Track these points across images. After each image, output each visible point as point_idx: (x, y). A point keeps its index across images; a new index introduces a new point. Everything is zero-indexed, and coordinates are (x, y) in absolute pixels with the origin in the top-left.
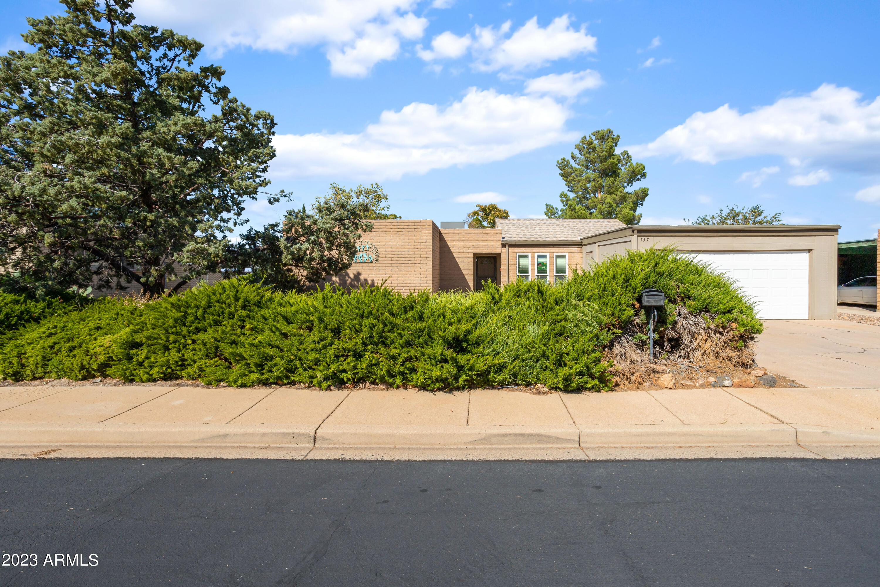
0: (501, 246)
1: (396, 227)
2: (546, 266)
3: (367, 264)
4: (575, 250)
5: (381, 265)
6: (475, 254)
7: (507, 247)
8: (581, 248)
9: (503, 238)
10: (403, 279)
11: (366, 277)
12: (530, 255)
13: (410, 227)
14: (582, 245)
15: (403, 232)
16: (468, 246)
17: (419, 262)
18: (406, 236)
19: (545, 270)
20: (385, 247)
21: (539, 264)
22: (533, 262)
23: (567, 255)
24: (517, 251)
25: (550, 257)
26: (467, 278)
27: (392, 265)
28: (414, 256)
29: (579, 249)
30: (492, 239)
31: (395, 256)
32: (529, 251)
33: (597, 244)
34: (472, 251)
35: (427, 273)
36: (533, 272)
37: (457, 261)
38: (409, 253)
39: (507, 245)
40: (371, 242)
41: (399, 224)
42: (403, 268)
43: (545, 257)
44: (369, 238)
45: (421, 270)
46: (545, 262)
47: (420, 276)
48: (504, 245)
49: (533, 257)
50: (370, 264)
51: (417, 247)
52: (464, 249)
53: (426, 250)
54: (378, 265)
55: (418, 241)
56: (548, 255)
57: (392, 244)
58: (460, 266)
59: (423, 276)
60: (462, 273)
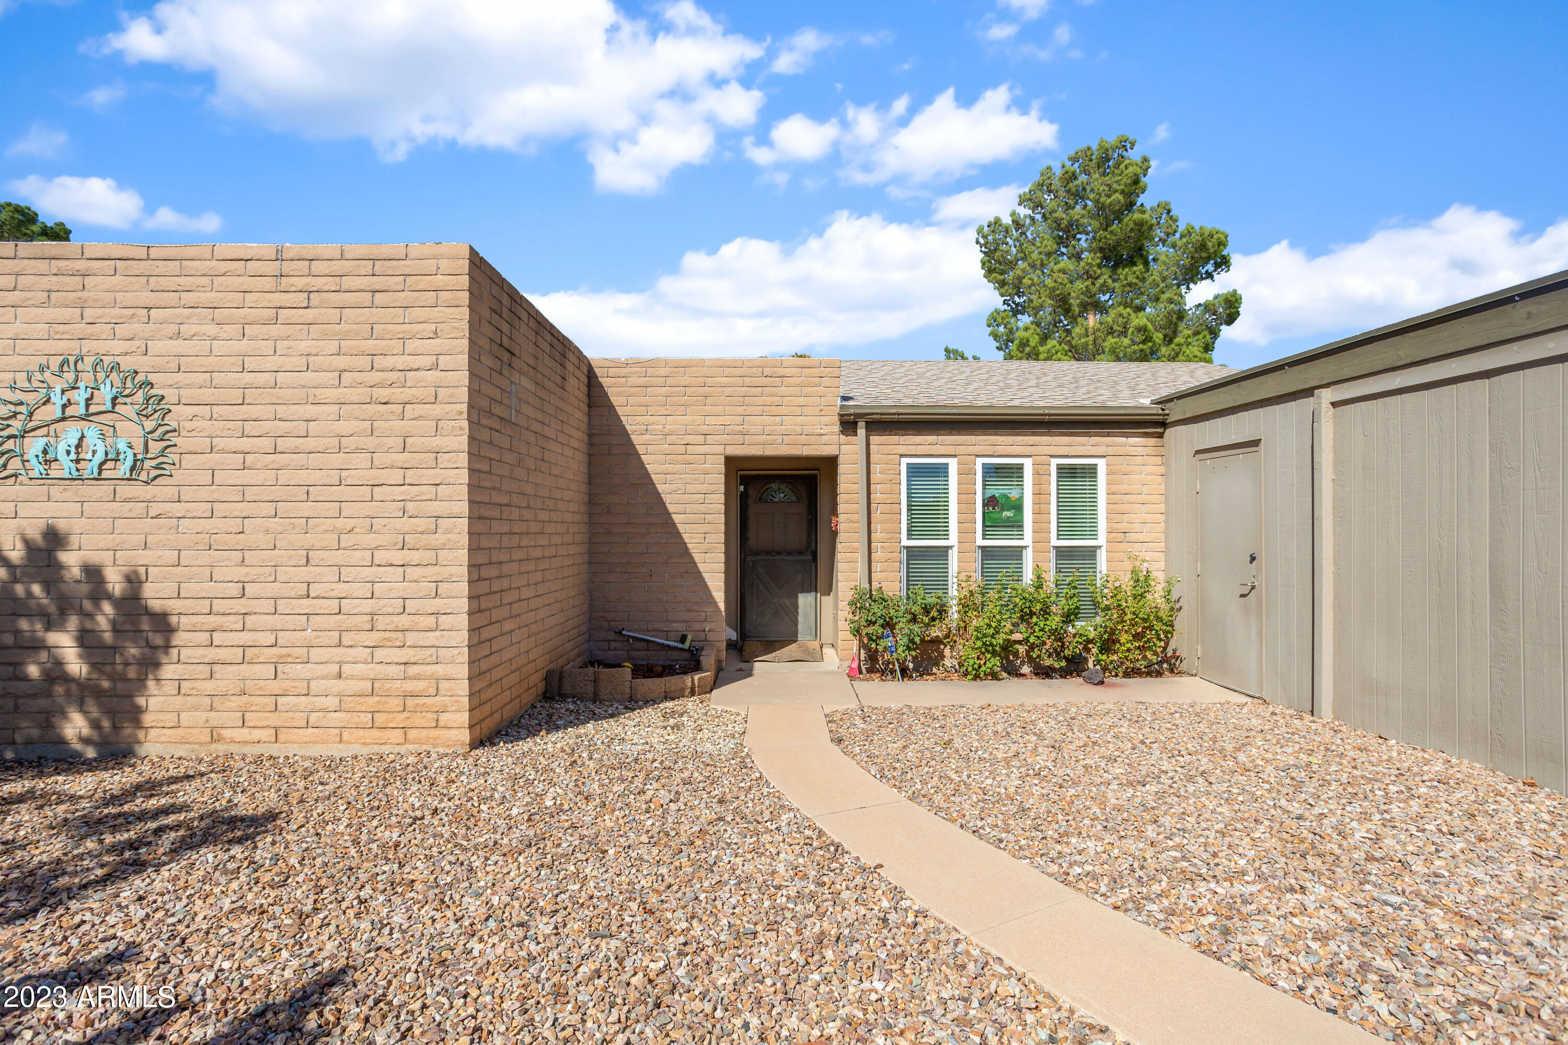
0: (837, 428)
1: (268, 283)
2: (1018, 507)
3: (104, 489)
4: (1136, 444)
5: (187, 493)
6: (730, 461)
7: (861, 432)
8: (1161, 436)
9: (845, 398)
10: (304, 573)
11: (94, 558)
12: (953, 465)
13: (347, 282)
14: (1164, 425)
15: (310, 314)
16: (703, 429)
17: (396, 476)
18: (325, 337)
19: (1016, 525)
20: (207, 395)
21: (990, 502)
22: (966, 494)
23: (1101, 464)
24: (902, 450)
25: (1036, 473)
26: (697, 557)
27: (250, 493)
28: (371, 443)
29: (1152, 441)
30: (800, 401)
31: (267, 443)
32: (950, 450)
33: (1327, 396)
34: (720, 449)
35: (439, 539)
36: (966, 532)
37: (660, 488)
38: (342, 427)
39: (861, 425)
40: (127, 363)
41: (287, 267)
42: (306, 509)
43: (1014, 472)
44: (118, 346)
45: (406, 524)
46: (1014, 494)
47: (398, 557)
48: (848, 425)
49: (966, 473)
50: (125, 490)
51: (383, 394)
52: (689, 438)
53: (436, 410)
54: (171, 492)
55: (389, 362)
56: (1028, 464)
57: (247, 378)
58: (671, 508)
59: (415, 557)
60: (678, 535)
